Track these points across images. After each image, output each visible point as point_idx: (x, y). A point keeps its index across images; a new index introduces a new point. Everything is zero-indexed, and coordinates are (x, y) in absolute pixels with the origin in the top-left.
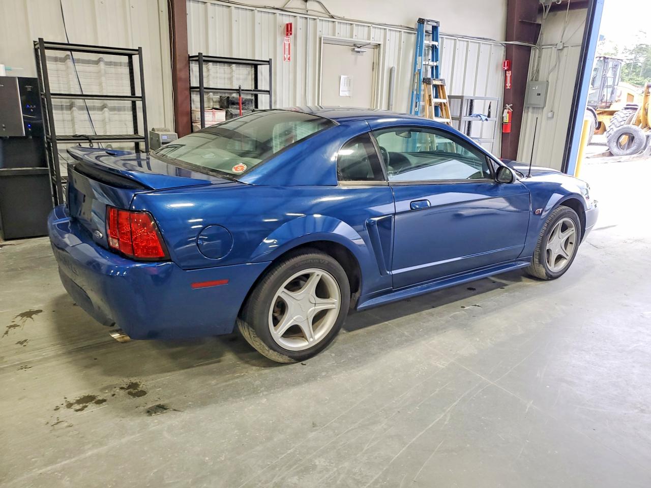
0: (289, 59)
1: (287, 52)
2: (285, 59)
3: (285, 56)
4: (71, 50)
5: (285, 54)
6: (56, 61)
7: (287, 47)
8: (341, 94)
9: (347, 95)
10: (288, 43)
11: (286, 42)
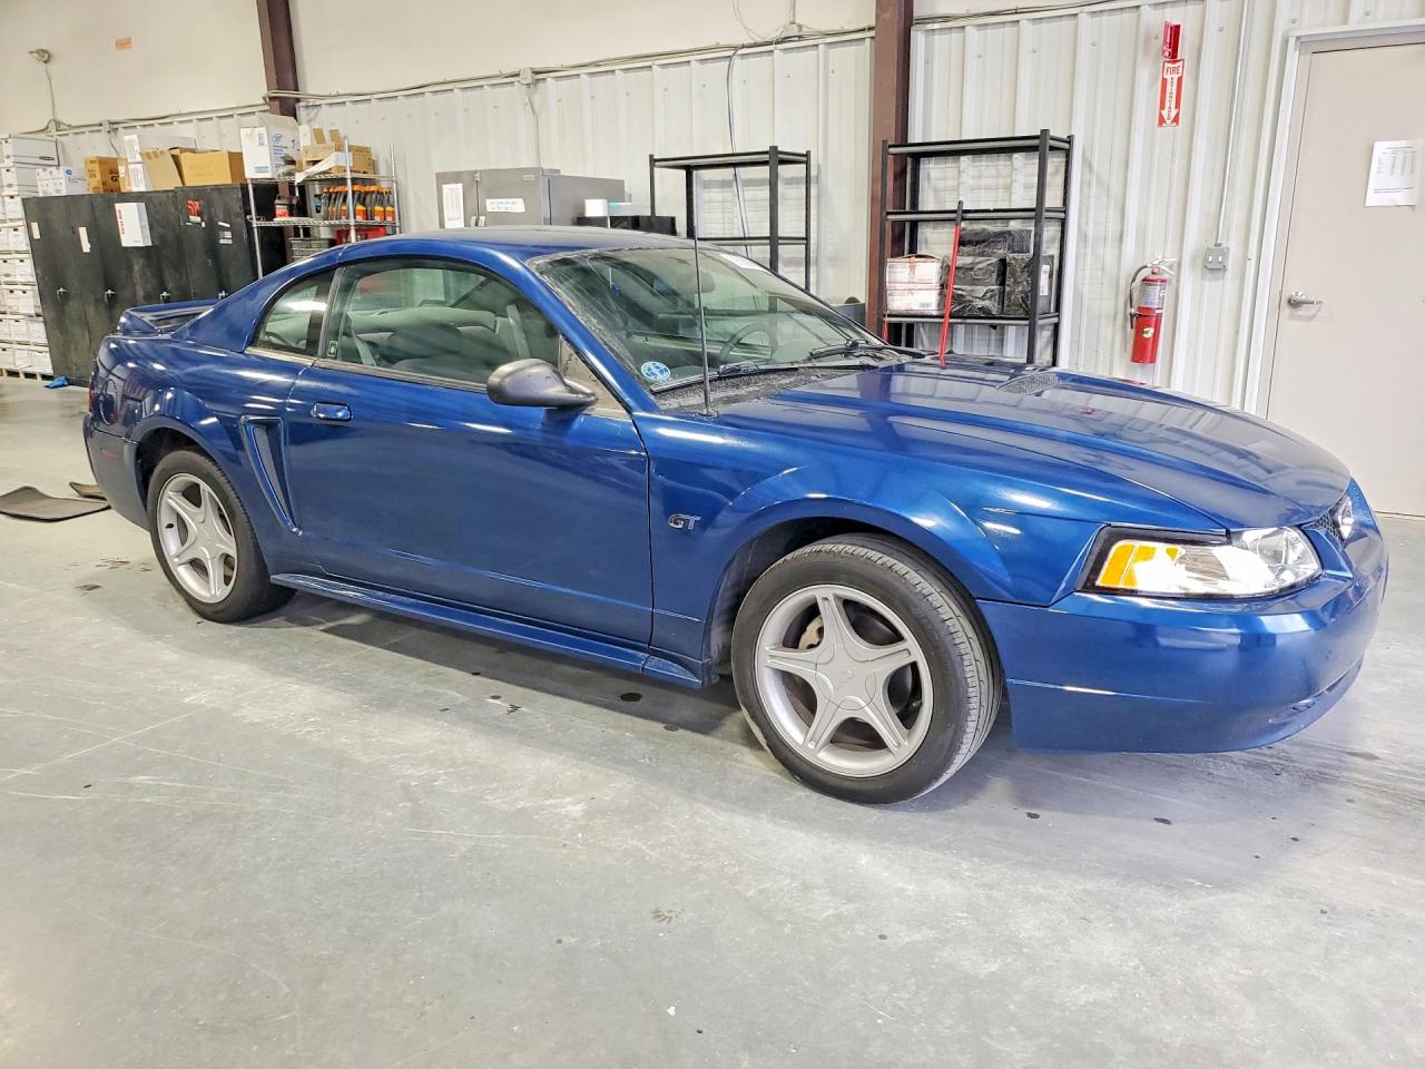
0: (1176, 120)
1: (1170, 102)
2: (1162, 121)
3: (1165, 113)
4: (734, 165)
5: (1162, 107)
6: (722, 187)
7: (1171, 88)
8: (1373, 200)
9: (1402, 202)
10: (1176, 77)
11: (1168, 77)
